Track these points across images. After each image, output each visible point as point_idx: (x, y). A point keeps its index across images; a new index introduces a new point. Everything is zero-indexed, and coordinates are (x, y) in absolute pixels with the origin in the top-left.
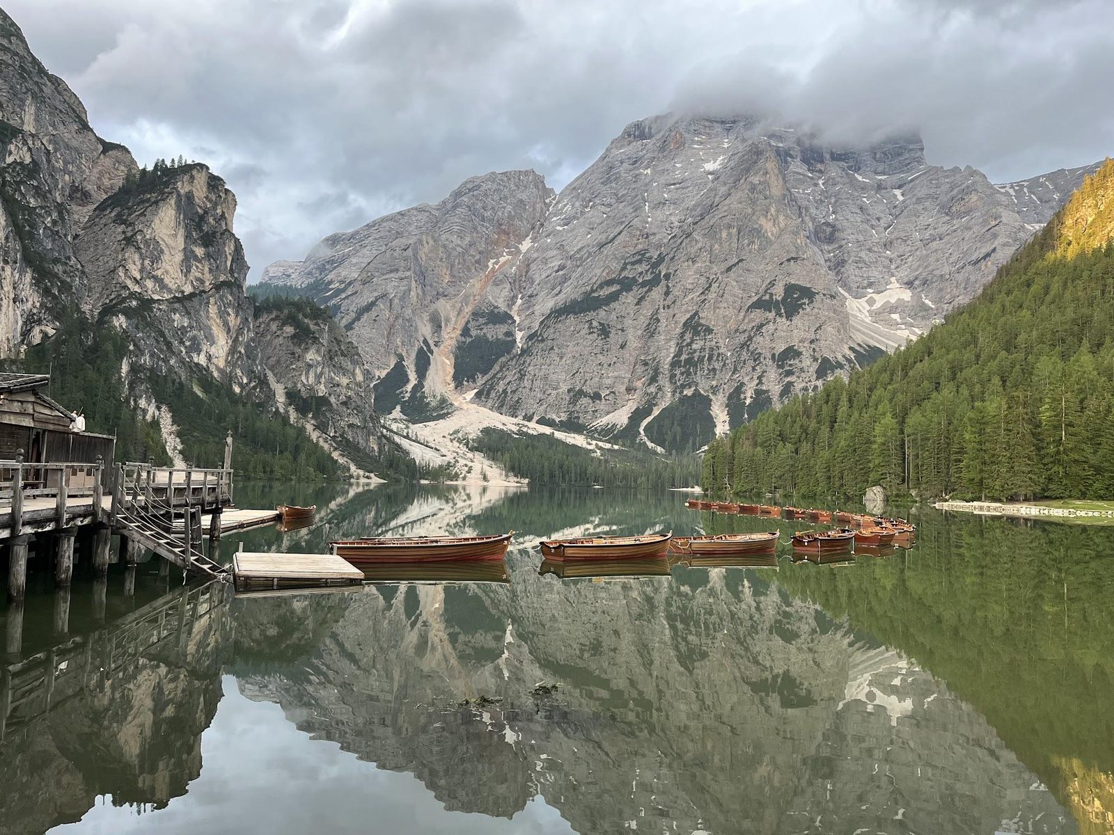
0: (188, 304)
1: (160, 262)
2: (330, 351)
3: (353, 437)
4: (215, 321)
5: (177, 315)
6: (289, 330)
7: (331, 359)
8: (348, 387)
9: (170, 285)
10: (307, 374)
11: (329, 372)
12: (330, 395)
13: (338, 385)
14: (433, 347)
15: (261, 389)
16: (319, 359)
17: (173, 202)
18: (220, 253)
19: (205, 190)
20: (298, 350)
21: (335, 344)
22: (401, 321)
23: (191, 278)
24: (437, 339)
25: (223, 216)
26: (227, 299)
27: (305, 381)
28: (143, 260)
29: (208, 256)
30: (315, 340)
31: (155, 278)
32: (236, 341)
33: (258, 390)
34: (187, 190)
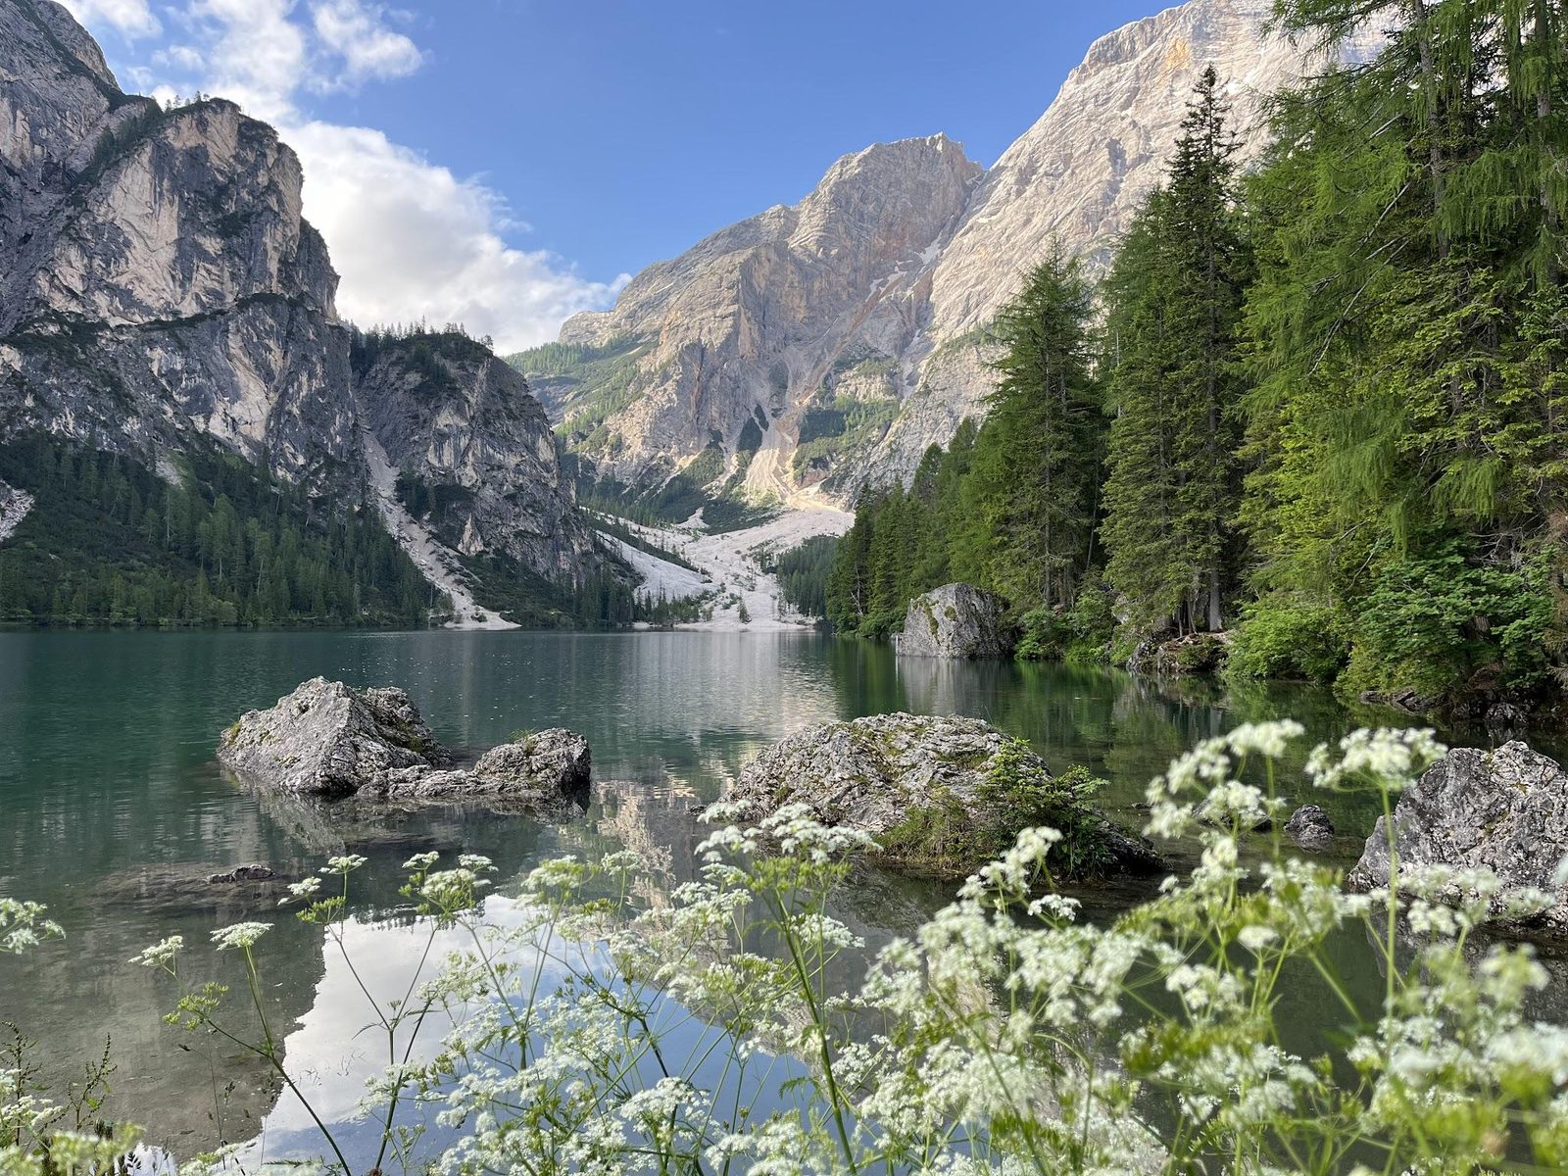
0: (184, 334)
1: (123, 261)
2: (488, 410)
3: (524, 553)
4: (241, 361)
5: (159, 351)
6: (414, 378)
7: (487, 423)
8: (518, 470)
9: (149, 301)
10: (439, 449)
11: (483, 446)
12: (484, 483)
13: (500, 468)
14: (769, 418)
15: (329, 473)
16: (464, 424)
17: (145, 159)
18: (254, 247)
19: (232, 143)
20: (424, 411)
21: (498, 399)
22: (717, 380)
23: (197, 290)
24: (777, 406)
25: (272, 187)
26: (263, 323)
27: (435, 462)
28: (91, 258)
29: (229, 252)
30: (454, 392)
31: (113, 290)
32: (284, 395)
33: (322, 475)
34: (191, 143)
